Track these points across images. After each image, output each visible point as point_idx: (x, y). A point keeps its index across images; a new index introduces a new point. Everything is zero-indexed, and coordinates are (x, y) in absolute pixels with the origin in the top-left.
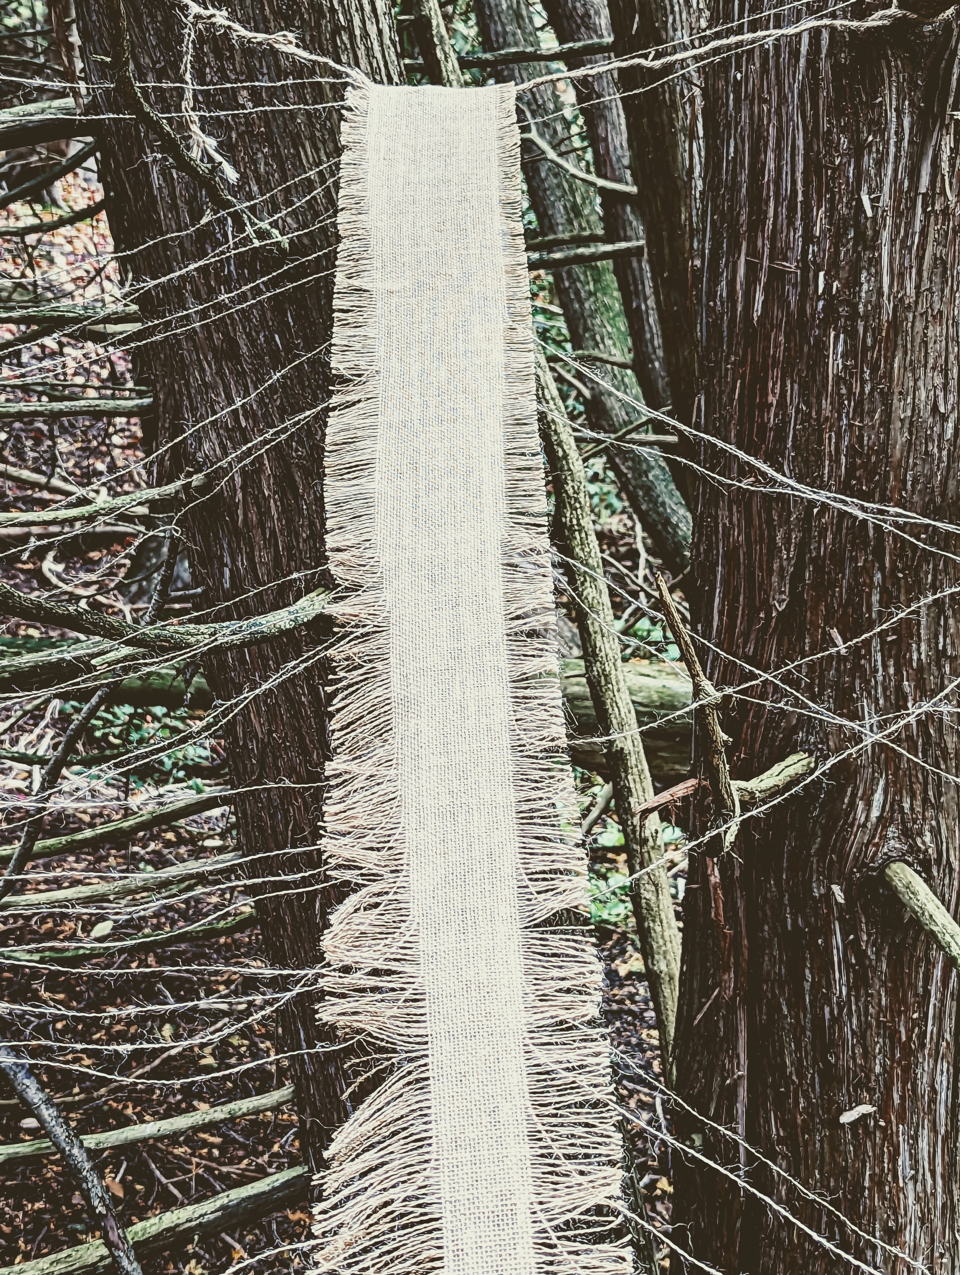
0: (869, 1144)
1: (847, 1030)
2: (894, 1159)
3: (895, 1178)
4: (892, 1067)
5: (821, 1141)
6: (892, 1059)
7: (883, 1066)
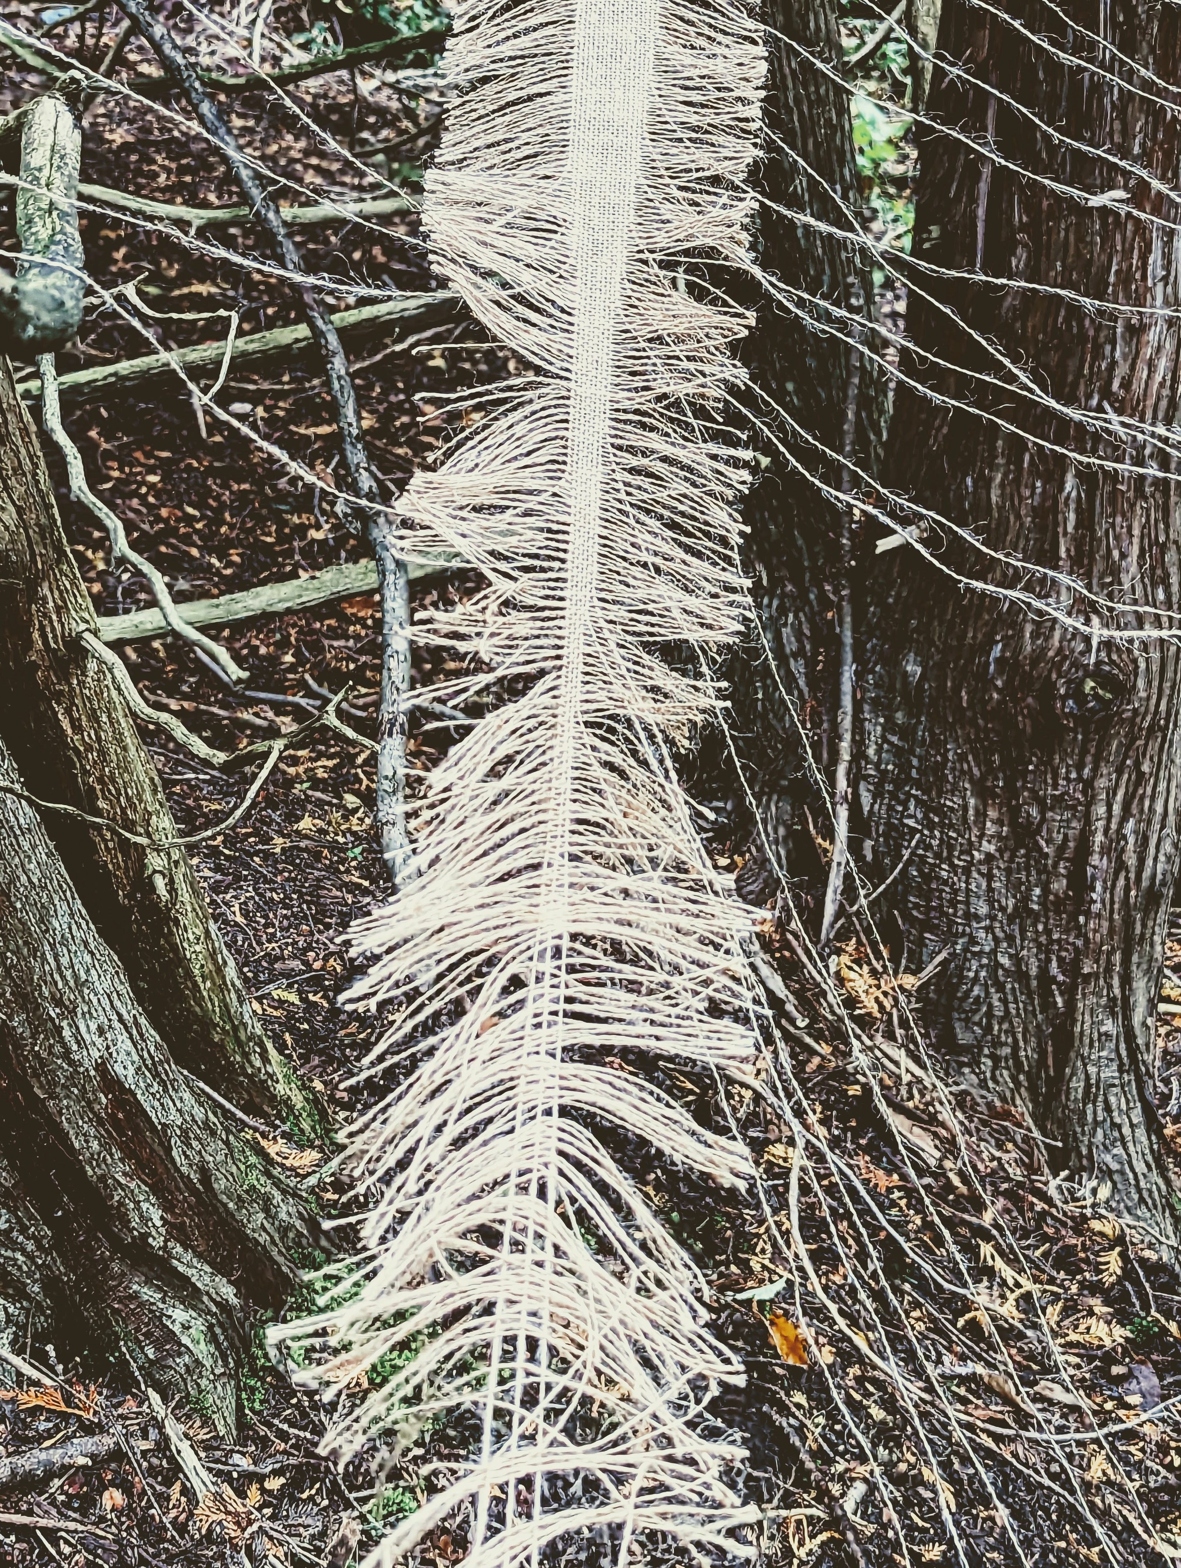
0: (1118, 237)
1: (1107, 100)
2: (1144, 258)
3: (1144, 278)
4: (1152, 149)
5: (1067, 230)
6: (1154, 139)
7: (1143, 145)
